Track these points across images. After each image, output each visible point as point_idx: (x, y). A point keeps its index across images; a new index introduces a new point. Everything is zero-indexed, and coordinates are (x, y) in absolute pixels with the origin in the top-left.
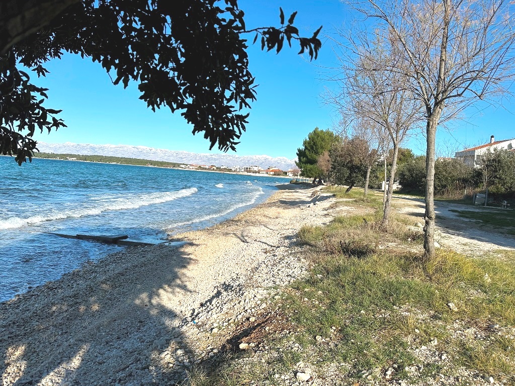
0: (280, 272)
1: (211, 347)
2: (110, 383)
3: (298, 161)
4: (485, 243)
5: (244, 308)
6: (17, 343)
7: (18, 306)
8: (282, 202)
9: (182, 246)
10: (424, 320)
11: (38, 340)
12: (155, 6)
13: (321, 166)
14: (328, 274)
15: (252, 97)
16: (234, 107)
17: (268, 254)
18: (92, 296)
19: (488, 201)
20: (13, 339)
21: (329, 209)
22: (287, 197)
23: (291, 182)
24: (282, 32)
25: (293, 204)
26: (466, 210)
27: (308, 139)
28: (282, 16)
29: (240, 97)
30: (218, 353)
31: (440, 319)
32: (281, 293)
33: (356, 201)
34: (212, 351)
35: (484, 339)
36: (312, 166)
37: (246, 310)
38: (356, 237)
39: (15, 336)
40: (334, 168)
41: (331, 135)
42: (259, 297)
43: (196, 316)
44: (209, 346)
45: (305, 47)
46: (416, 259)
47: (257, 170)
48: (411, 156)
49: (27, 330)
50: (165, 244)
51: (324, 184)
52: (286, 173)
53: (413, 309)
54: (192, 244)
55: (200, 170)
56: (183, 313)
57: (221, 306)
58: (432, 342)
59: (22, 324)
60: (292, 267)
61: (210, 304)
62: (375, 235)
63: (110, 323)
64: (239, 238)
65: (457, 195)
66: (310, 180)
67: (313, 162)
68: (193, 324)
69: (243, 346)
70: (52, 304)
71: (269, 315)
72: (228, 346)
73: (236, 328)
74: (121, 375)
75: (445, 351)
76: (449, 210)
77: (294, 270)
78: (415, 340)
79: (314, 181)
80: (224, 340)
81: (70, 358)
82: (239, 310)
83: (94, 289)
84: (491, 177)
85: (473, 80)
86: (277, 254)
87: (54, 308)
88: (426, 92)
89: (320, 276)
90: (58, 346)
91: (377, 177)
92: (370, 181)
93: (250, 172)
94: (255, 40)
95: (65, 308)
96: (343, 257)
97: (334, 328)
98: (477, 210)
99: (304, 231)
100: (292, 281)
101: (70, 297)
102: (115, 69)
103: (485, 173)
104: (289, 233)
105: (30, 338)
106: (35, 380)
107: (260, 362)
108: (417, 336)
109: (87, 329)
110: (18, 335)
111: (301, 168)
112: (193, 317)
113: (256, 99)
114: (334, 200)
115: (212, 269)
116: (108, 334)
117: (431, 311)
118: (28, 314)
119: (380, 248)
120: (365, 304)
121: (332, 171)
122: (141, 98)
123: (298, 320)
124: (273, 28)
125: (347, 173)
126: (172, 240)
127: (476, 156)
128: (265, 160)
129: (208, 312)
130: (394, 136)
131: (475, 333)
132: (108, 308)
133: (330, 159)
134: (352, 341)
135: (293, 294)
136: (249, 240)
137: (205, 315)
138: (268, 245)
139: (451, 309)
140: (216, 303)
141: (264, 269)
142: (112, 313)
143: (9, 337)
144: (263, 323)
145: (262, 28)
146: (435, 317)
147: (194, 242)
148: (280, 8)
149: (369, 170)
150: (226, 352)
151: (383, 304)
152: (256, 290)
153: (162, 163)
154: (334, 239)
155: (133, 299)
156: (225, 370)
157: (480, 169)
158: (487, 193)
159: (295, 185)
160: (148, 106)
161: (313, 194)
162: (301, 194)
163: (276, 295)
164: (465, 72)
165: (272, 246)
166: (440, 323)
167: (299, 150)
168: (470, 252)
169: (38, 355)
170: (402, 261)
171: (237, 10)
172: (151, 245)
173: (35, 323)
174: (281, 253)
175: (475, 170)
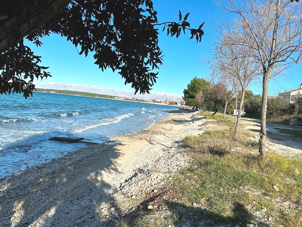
0: (172, 163)
1: (131, 207)
2: (73, 226)
3: (184, 96)
4: (296, 149)
5: (151, 184)
6: (20, 199)
7: (21, 178)
8: (174, 121)
9: (115, 145)
10: (258, 196)
11: (32, 198)
12: (105, 8)
13: (197, 100)
14: (201, 165)
15: (161, 62)
16: (149, 68)
17: (165, 152)
18: (63, 173)
19: (298, 123)
20: (18, 197)
21: (201, 125)
22: (177, 118)
23: (179, 109)
24: (180, 25)
25: (180, 122)
26: (284, 128)
27: (190, 84)
28: (180, 16)
29: (153, 62)
30: (135, 210)
31: (268, 195)
32: (172, 176)
33: (218, 121)
34: (132, 209)
35: (295, 209)
36: (192, 100)
37: (152, 186)
38: (218, 144)
39: (19, 195)
40: (205, 101)
41: (204, 81)
42: (160, 177)
43: (123, 187)
44: (130, 206)
45: (194, 35)
46: (254, 158)
47: (159, 101)
48: (252, 95)
49: (26, 192)
50: (105, 144)
51: (199, 110)
52: (176, 103)
53: (252, 188)
54: (121, 144)
55: (126, 100)
56: (115, 185)
57: (137, 182)
58: (263, 209)
59: (23, 188)
60: (179, 160)
61: (131, 180)
62: (230, 143)
63: (72, 190)
64: (148, 141)
65: (279, 119)
66: (191, 108)
67: (193, 97)
68: (121, 192)
69: (150, 207)
70: (40, 177)
71: (166, 189)
72: (141, 207)
73: (146, 196)
74: (79, 221)
75: (271, 215)
76: (274, 128)
77: (180, 162)
78: (252, 207)
79: (193, 109)
80: (139, 203)
81: (49, 209)
82: (148, 185)
83: (64, 169)
84: (300, 109)
85: (292, 52)
86: (171, 152)
87: (41, 180)
88: (263, 58)
89: (196, 166)
90: (43, 202)
91: (231, 107)
92: (227, 110)
93: (155, 102)
94: (164, 30)
95: (47, 180)
96: (210, 155)
97: (204, 198)
98: (291, 129)
99: (187, 139)
100: (179, 169)
101: (50, 173)
102: (80, 45)
103: (297, 106)
104: (178, 139)
105: (27, 197)
106: (30, 222)
107: (160, 218)
108: (254, 206)
109: (60, 193)
110: (21, 195)
111: (186, 101)
112: (121, 188)
113: (162, 64)
114: (205, 120)
115: (132, 160)
116: (72, 196)
117: (262, 190)
118: (26, 183)
119: (233, 150)
120: (223, 184)
121: (204, 103)
122: (95, 63)
123: (183, 193)
124: (175, 23)
125: (213, 104)
126: (110, 142)
127: (291, 96)
128: (164, 95)
129: (130, 186)
130: (243, 83)
131: (289, 205)
132: (72, 181)
133: (203, 96)
134: (215, 207)
135: (180, 176)
136: (154, 143)
137: (128, 187)
138: (165, 146)
139: (275, 190)
140: (135, 180)
141: (162, 161)
142: (74, 184)
143: (15, 196)
144: (162, 193)
145: (168, 23)
146: (265, 194)
147: (122, 143)
148: (180, 11)
149: (227, 103)
150: (140, 210)
151: (234, 185)
152: (158, 174)
153: (104, 96)
154: (204, 144)
155: (87, 176)
156: (140, 222)
157: (294, 104)
158: (297, 118)
159: (182, 111)
160: (100, 68)
161: (193, 116)
162: (185, 116)
163: (170, 177)
164: (287, 47)
165: (167, 147)
166: (268, 198)
167: (185, 90)
168: (286, 154)
169: (32, 207)
170: (246, 159)
171: (153, 10)
172: (97, 144)
173: (30, 188)
174: (173, 151)
175: (290, 104)
